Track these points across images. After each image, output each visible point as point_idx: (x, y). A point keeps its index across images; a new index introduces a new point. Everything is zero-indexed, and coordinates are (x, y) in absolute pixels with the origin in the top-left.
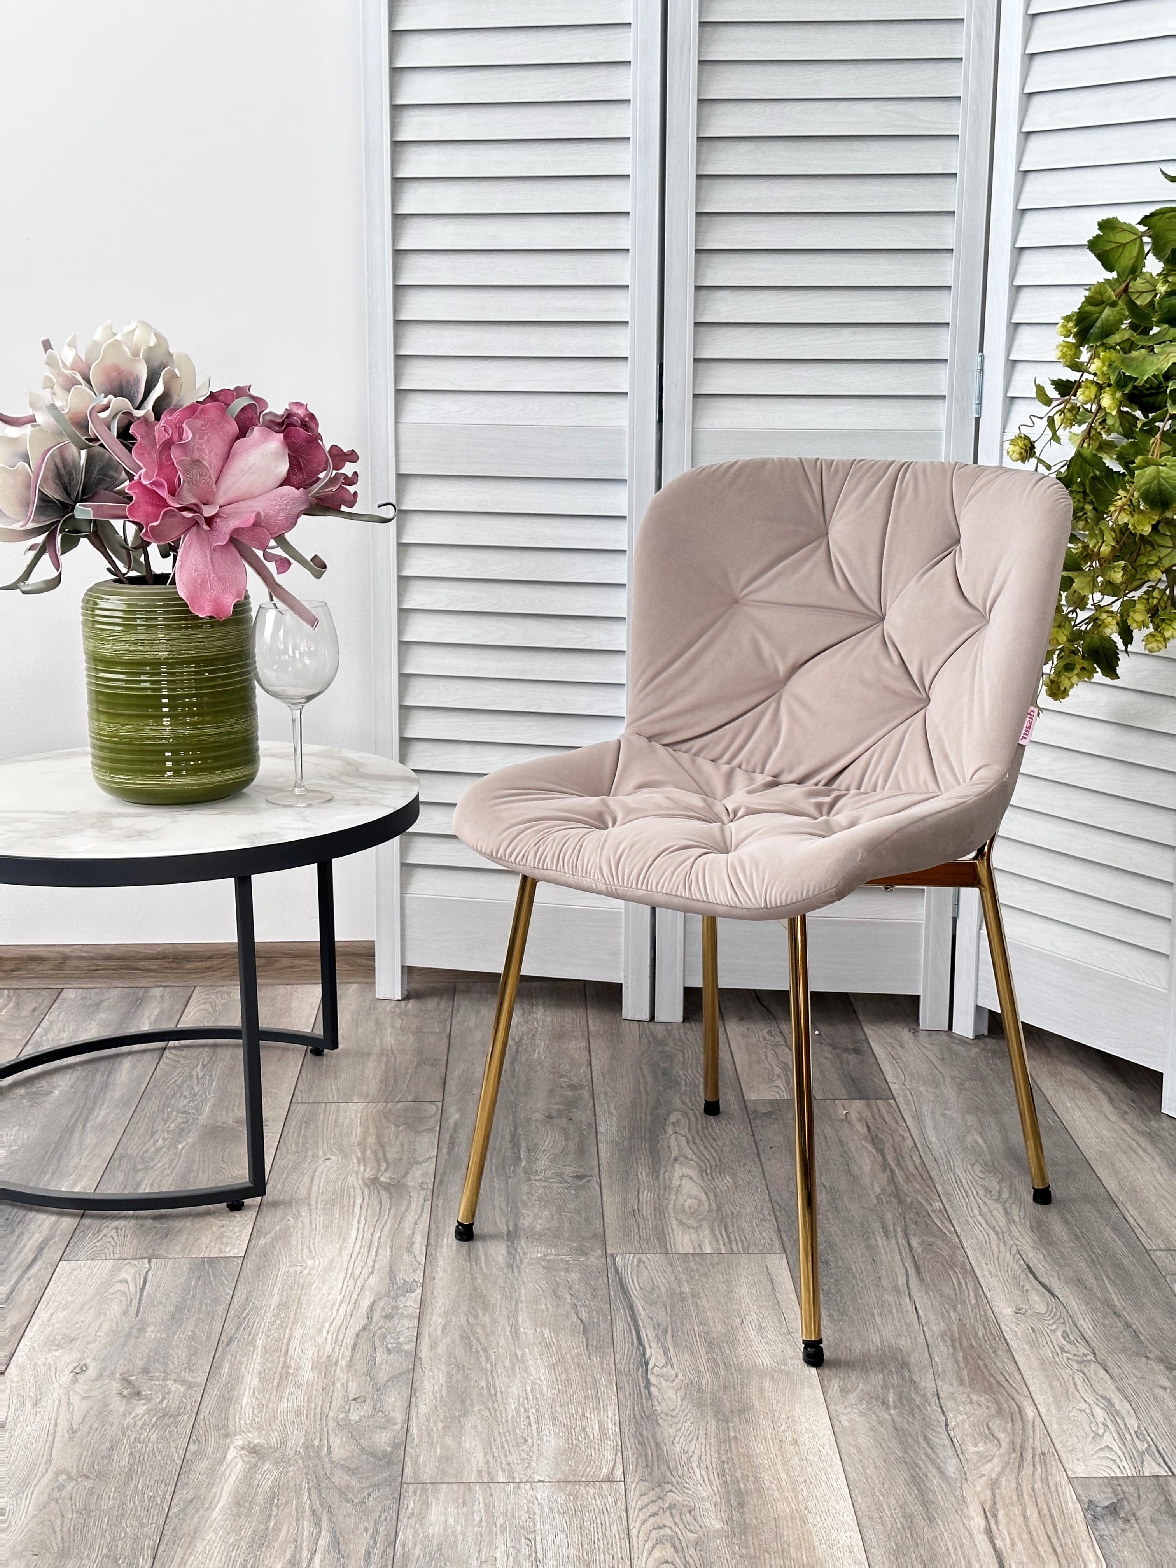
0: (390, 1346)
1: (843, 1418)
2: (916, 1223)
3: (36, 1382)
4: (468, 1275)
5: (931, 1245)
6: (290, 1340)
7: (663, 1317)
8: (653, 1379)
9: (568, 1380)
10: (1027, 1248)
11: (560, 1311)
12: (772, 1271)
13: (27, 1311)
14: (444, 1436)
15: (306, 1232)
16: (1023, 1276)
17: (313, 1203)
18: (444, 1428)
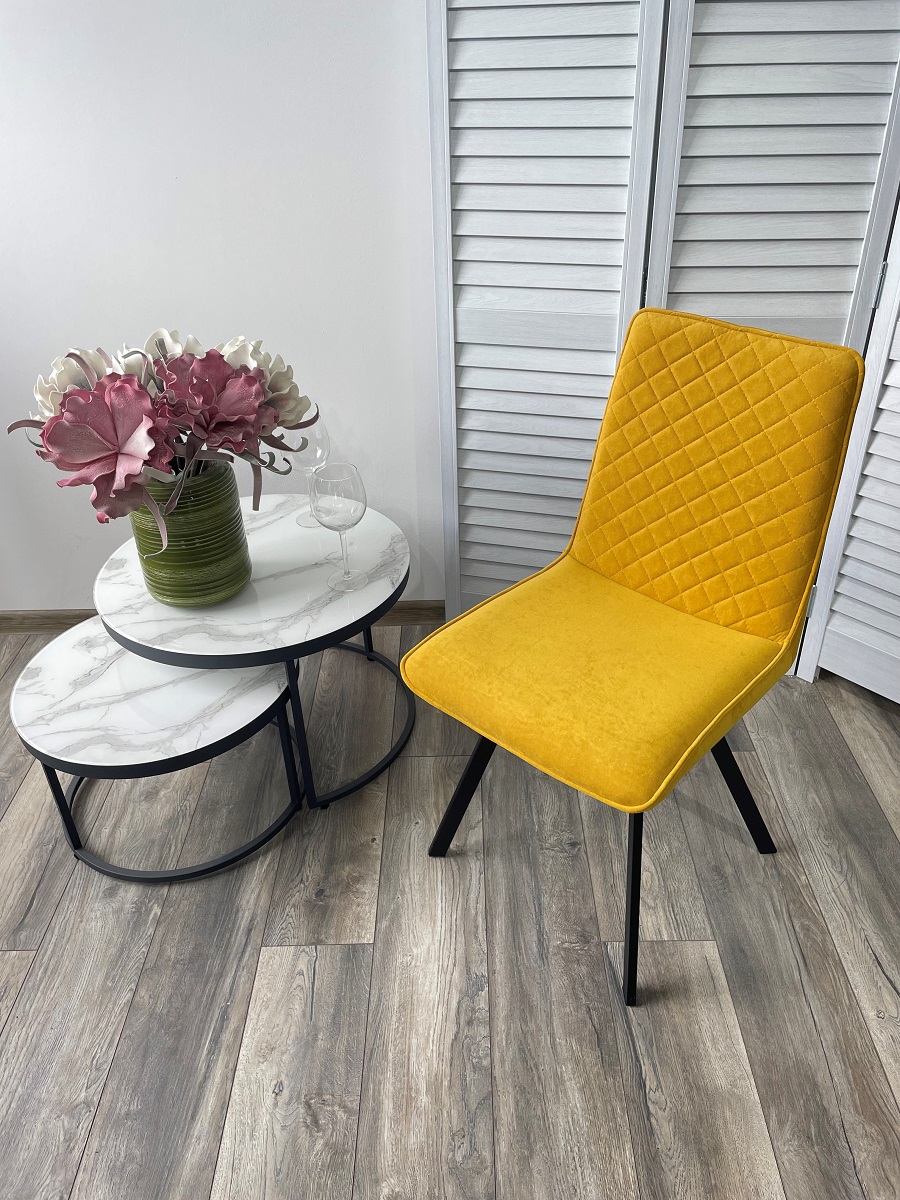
0: (474, 1060)
1: (785, 1158)
2: (794, 903)
3: (252, 1104)
4: (516, 969)
5: (808, 930)
6: (409, 1053)
7: (647, 1023)
8: (651, 1107)
9: (595, 1107)
10: (871, 932)
11: (579, 1015)
12: (710, 962)
13: (243, 1008)
14: (521, 1183)
15: (410, 911)
16: (874, 968)
17: (412, 877)
18: (520, 1173)
